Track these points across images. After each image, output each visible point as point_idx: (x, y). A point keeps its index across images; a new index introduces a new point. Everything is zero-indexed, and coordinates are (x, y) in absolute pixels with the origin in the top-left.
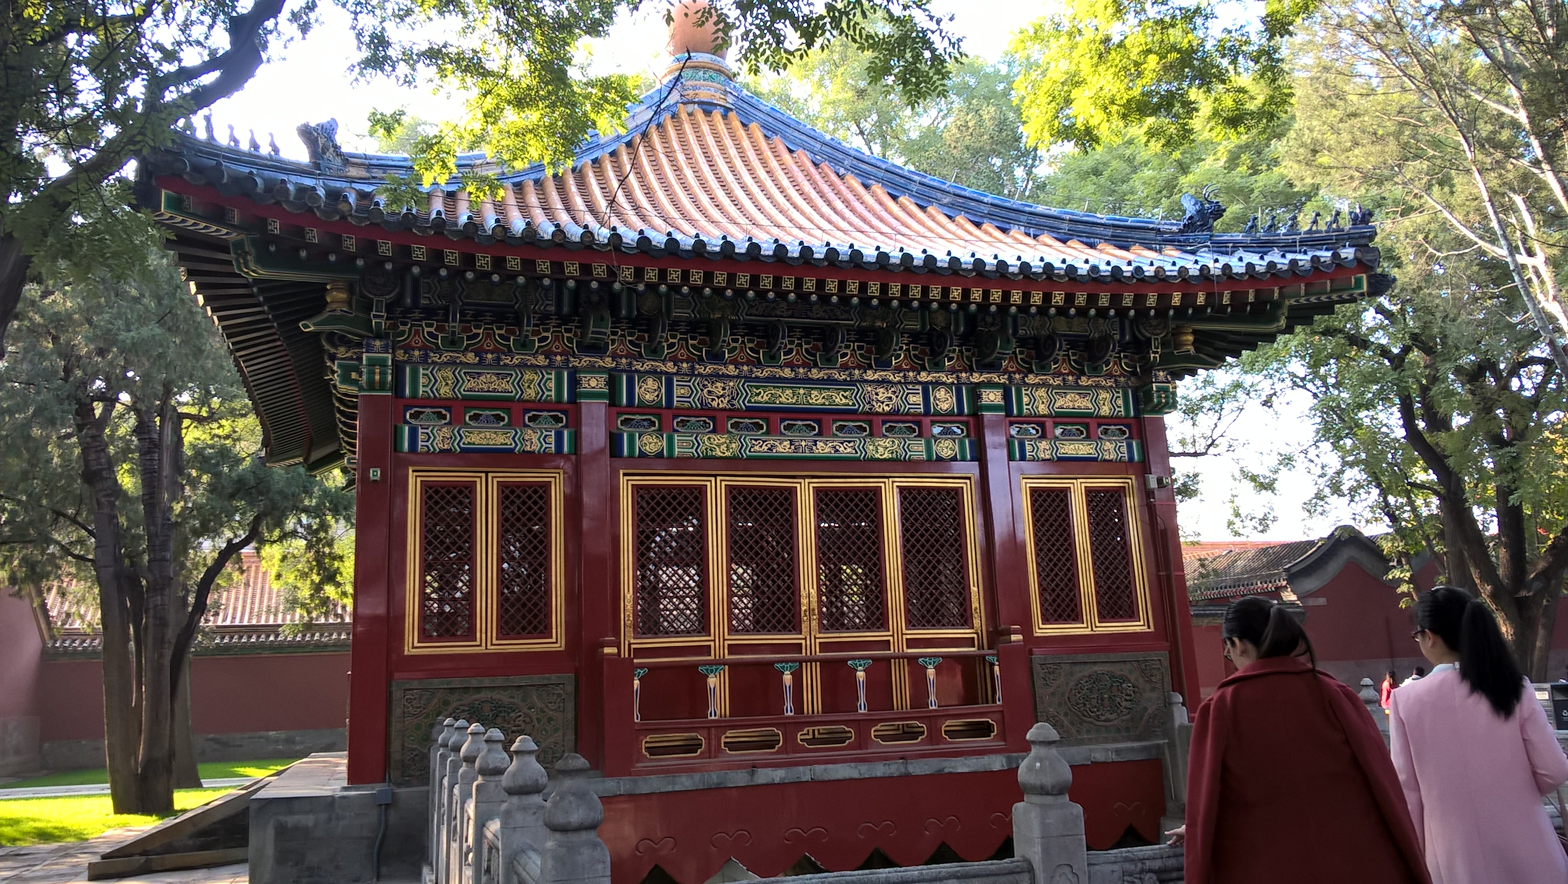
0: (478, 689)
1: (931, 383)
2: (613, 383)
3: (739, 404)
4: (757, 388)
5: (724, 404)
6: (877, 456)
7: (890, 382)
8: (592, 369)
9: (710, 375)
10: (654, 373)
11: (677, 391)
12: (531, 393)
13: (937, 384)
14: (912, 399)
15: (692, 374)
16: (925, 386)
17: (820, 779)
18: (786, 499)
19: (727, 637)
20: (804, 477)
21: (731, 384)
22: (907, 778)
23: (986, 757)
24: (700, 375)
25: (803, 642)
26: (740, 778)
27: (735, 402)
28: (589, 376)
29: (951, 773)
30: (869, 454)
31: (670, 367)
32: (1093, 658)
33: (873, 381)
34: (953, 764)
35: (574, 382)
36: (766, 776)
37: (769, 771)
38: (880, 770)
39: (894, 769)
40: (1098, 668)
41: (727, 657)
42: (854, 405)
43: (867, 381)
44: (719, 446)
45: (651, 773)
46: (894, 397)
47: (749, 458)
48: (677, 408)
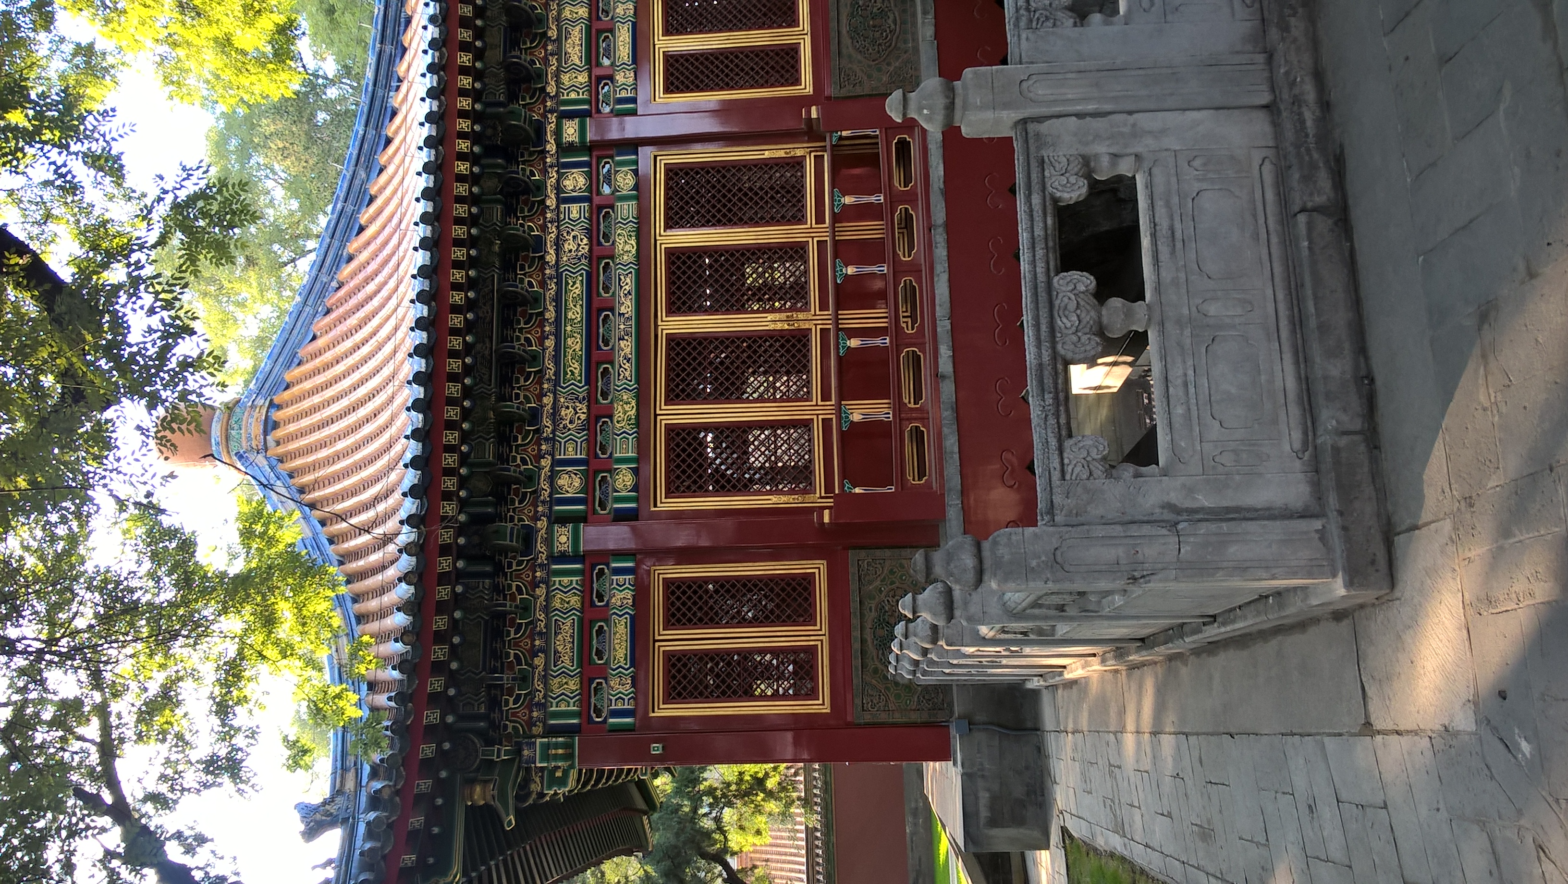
0: (863, 641)
1: (557, 194)
2: (563, 520)
3: (582, 392)
4: (566, 373)
5: (583, 407)
6: (634, 251)
7: (558, 237)
8: (549, 541)
9: (554, 422)
10: (553, 477)
11: (571, 454)
12: (575, 601)
13: (559, 188)
14: (575, 215)
15: (552, 440)
16: (561, 201)
17: (949, 311)
18: (678, 344)
19: (814, 403)
20: (656, 326)
21: (562, 400)
22: (948, 226)
23: (930, 146)
24: (553, 432)
25: (819, 327)
26: (948, 389)
27: (581, 396)
28: (556, 544)
29: (944, 182)
30: (632, 260)
31: (546, 462)
32: (834, 35)
33: (557, 255)
34: (936, 180)
35: (563, 558)
36: (946, 365)
37: (941, 361)
38: (941, 252)
39: (940, 238)
40: (844, 31)
41: (833, 403)
42: (581, 275)
43: (557, 261)
44: (625, 412)
45: (942, 476)
46: (573, 234)
47: (638, 381)
48: (588, 455)
